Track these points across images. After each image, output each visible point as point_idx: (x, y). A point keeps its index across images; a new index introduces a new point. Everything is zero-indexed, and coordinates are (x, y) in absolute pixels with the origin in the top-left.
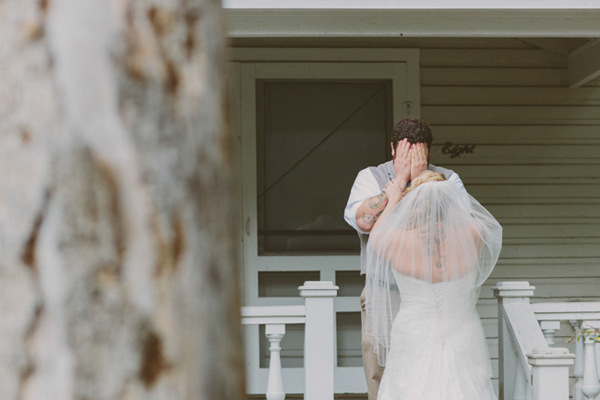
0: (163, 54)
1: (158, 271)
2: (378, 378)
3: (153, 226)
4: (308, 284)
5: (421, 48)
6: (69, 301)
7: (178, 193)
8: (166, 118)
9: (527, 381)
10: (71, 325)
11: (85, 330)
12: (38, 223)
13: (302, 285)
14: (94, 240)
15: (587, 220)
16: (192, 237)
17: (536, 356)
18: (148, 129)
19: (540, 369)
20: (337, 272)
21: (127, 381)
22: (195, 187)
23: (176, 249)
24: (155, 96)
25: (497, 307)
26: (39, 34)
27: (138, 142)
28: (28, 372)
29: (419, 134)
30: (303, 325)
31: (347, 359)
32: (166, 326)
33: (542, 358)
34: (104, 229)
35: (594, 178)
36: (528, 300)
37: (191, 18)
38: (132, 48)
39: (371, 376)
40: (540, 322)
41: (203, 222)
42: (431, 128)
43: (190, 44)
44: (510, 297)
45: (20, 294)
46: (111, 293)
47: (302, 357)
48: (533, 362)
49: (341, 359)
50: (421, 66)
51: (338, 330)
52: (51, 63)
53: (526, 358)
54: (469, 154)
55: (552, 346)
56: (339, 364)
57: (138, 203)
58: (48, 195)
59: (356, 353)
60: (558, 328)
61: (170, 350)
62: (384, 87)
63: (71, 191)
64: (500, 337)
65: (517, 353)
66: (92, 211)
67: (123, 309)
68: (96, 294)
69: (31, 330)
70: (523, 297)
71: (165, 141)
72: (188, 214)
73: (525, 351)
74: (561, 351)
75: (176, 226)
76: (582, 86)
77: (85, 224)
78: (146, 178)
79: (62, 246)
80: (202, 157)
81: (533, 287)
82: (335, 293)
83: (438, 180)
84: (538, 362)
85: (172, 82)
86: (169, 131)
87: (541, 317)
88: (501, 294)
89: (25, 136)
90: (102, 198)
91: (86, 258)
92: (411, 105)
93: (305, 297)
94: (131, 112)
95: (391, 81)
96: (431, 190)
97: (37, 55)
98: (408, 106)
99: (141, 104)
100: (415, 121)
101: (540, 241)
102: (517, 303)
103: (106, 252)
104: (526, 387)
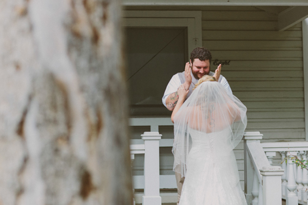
0: (91, 23)
1: (89, 138)
2: (182, 182)
3: (86, 115)
4: (146, 133)
5: (202, 11)
6: (42, 154)
7: (99, 97)
8: (93, 58)
9: (259, 183)
10: (43, 168)
11: (51, 170)
12: (25, 113)
13: (143, 134)
14: (55, 122)
15: (288, 99)
16: (107, 120)
17: (264, 170)
18: (83, 63)
19: (267, 177)
20: (159, 126)
21: (73, 197)
22: (108, 94)
23: (98, 126)
24: (87, 45)
25: (243, 144)
26: (25, 13)
27: (78, 70)
28: (20, 192)
29: (205, 55)
30: (144, 154)
31: (165, 171)
32: (93, 167)
33: (268, 172)
34: (61, 116)
35: (291, 78)
36: (259, 141)
37: (105, 5)
38: (75, 20)
39: (179, 181)
40: (265, 152)
41: (112, 112)
42: (211, 52)
43: (104, 18)
44: (250, 140)
45: (15, 151)
46: (65, 150)
47: (143, 170)
48: (263, 173)
49: (162, 171)
50: (202, 20)
51: (160, 156)
52: (31, 28)
53: (259, 172)
54: (227, 66)
55: (272, 165)
56: (161, 174)
57: (78, 103)
58: (30, 98)
59: (169, 168)
60: (275, 155)
61: (96, 180)
62: (183, 31)
63: (42, 96)
64: (245, 160)
65: (254, 168)
66: (54, 107)
67: (70, 159)
68: (56, 151)
69: (22, 170)
70: (257, 140)
71: (92, 69)
72: (104, 108)
73: (259, 168)
74: (277, 168)
75: (98, 115)
76: (285, 30)
77: (50, 114)
78: (82, 89)
79: (38, 125)
80: (111, 78)
81: (262, 135)
82: (160, 138)
83: (211, 81)
84: (266, 174)
85: (96, 38)
86: (94, 64)
87: (266, 150)
88: (246, 138)
89: (18, 67)
90: (59, 100)
91: (51, 132)
92: (197, 40)
93: (144, 140)
94: (74, 54)
95: (187, 27)
96: (208, 86)
97: (24, 24)
98: (196, 40)
99: (79, 50)
100: (203, 49)
101: (264, 110)
102: (254, 143)
103: (62, 128)
104: (259, 186)
